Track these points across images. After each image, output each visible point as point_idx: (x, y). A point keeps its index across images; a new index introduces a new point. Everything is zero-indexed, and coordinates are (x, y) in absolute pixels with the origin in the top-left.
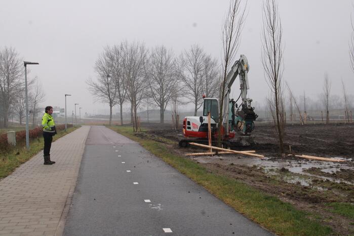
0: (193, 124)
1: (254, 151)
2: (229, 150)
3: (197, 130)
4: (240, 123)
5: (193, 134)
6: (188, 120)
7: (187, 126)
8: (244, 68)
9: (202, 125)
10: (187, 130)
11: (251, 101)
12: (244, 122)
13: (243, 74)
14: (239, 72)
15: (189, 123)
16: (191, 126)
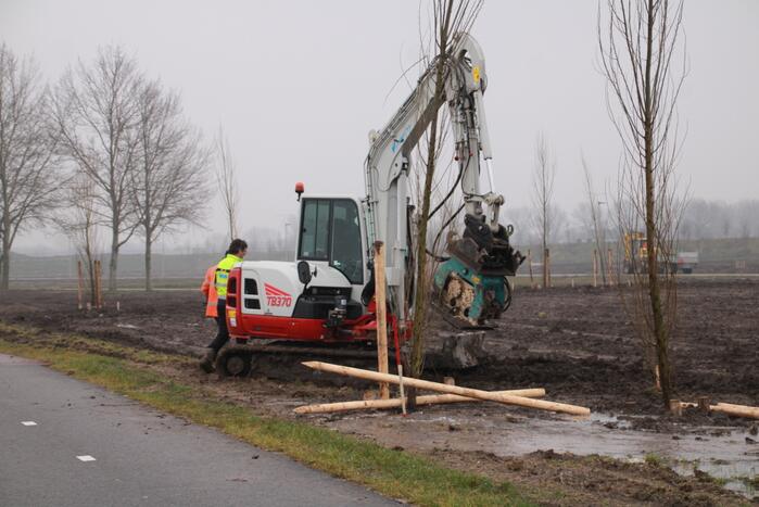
0: (270, 289)
1: (541, 391)
2: (451, 390)
3: (286, 311)
4: (455, 287)
5: (270, 325)
6: (245, 275)
7: (244, 296)
8: (472, 82)
9: (307, 293)
10: (246, 311)
11: (498, 204)
12: (476, 280)
13: (466, 102)
14: (451, 95)
15: (251, 286)
16: (262, 296)
